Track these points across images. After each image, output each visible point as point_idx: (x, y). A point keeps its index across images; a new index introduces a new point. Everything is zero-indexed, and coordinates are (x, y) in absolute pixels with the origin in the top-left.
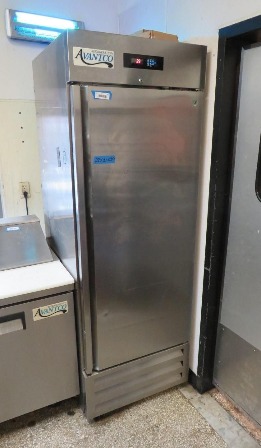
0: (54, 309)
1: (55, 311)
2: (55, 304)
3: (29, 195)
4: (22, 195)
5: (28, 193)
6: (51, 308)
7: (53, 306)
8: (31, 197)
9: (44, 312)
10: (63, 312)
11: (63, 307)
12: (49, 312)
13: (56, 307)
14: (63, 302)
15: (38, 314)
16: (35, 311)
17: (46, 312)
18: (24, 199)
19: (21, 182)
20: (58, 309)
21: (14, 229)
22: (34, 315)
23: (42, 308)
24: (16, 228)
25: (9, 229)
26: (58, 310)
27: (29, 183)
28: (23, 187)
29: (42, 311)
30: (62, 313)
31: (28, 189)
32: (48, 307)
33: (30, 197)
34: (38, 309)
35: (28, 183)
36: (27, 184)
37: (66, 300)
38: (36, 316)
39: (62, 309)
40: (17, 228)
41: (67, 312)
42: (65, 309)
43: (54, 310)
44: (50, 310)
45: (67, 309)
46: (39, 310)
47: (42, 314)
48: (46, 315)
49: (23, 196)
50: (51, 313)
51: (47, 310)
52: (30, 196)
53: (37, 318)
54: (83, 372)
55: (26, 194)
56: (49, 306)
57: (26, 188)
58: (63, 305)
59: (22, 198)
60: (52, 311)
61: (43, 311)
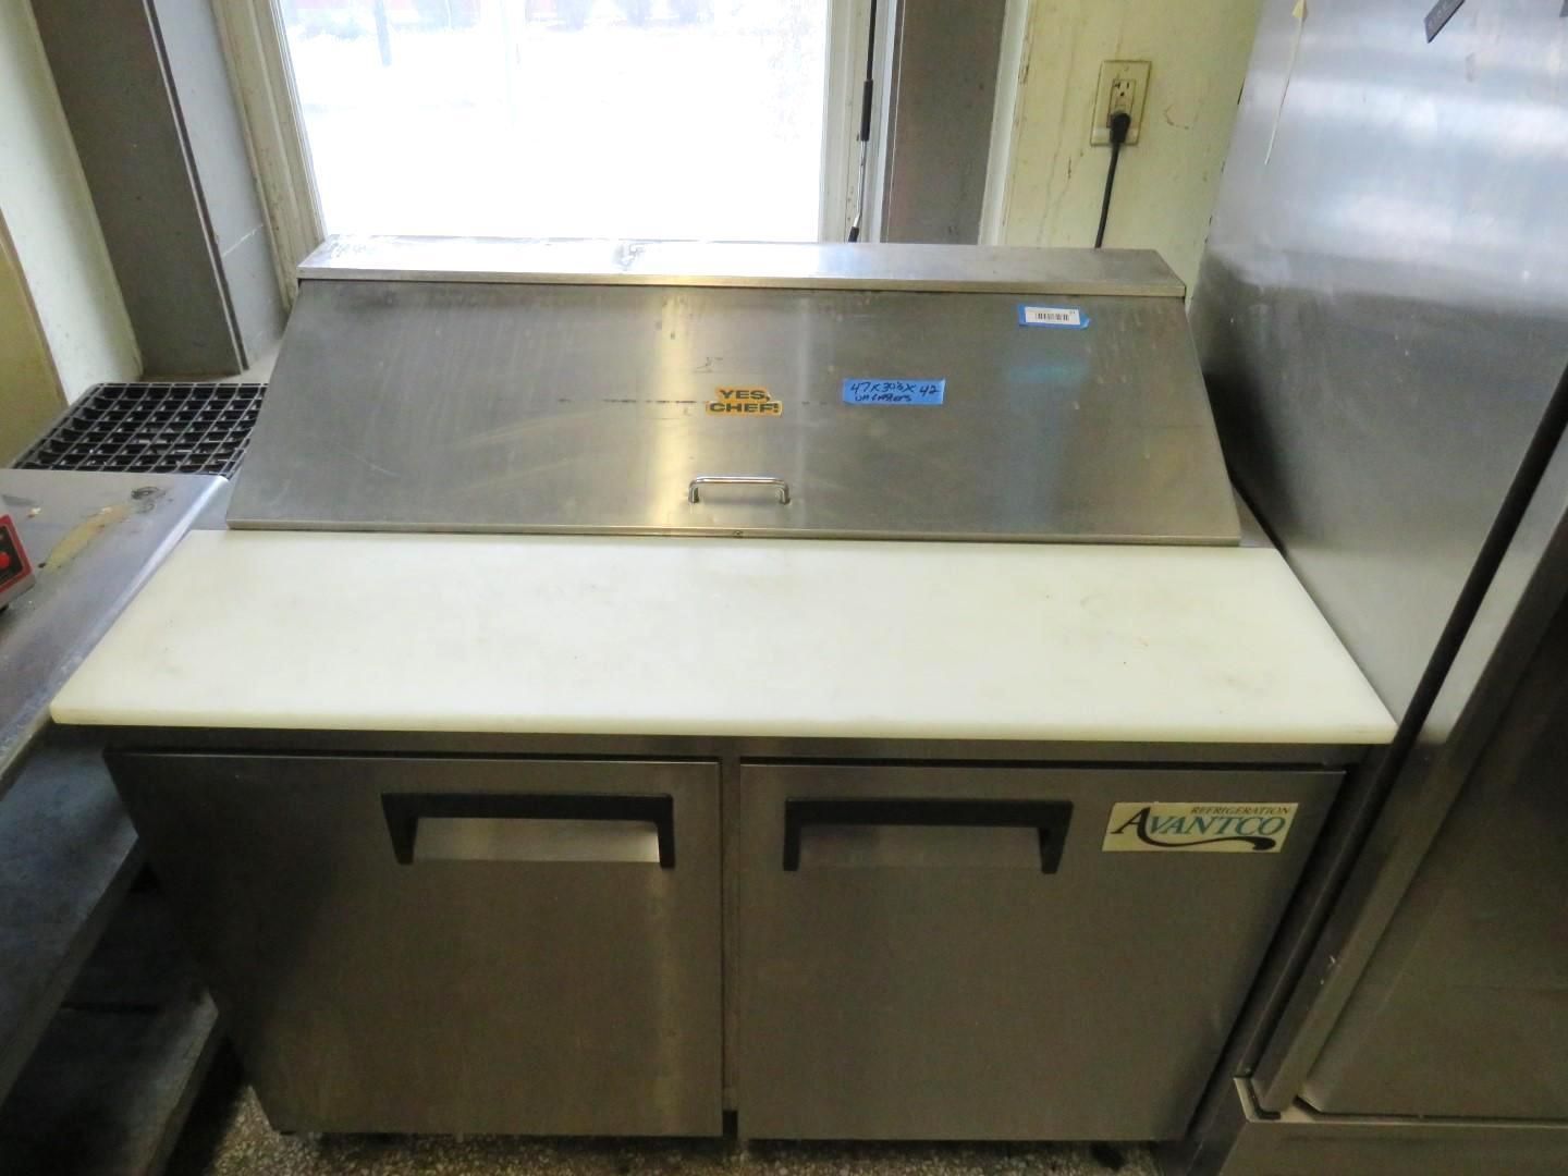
0: (1218, 825)
1: (1220, 832)
2: (1229, 805)
3: (1133, 133)
4: (1100, 126)
5: (1132, 124)
6: (1207, 819)
7: (1217, 810)
8: (1140, 145)
9: (1163, 829)
10: (1254, 848)
11: (1267, 826)
12: (1187, 832)
13: (1229, 820)
14: (1273, 805)
15: (1133, 829)
16: (1123, 811)
17: (1174, 830)
18: (1106, 153)
19: (1113, 58)
20: (1238, 829)
21: (1058, 317)
22: (1113, 825)
23: (1161, 809)
24: (1066, 317)
25: (1032, 315)
26: (1235, 834)
27: (1150, 68)
28: (1119, 86)
29: (1156, 820)
30: (1248, 847)
31: (1139, 101)
32: (1194, 811)
33: (1135, 144)
34: (1141, 806)
35: (1147, 66)
36: (1139, 74)
37: (1294, 802)
38: (1119, 831)
39: (1257, 834)
40: (1073, 318)
41: (1277, 849)
42: (1270, 837)
43: (1216, 830)
44: (1197, 825)
45: (1280, 838)
46: (1145, 813)
47: (1154, 829)
48: (1171, 837)
49: (1105, 134)
50: (1196, 834)
51: (1182, 821)
52: (1138, 137)
53: (1120, 841)
54: (1236, 1080)
55: (1120, 128)
56: (1201, 805)
57: (1128, 93)
58: (1266, 817)
59: (1095, 145)
60: (1203, 829)
61: (1160, 823)
